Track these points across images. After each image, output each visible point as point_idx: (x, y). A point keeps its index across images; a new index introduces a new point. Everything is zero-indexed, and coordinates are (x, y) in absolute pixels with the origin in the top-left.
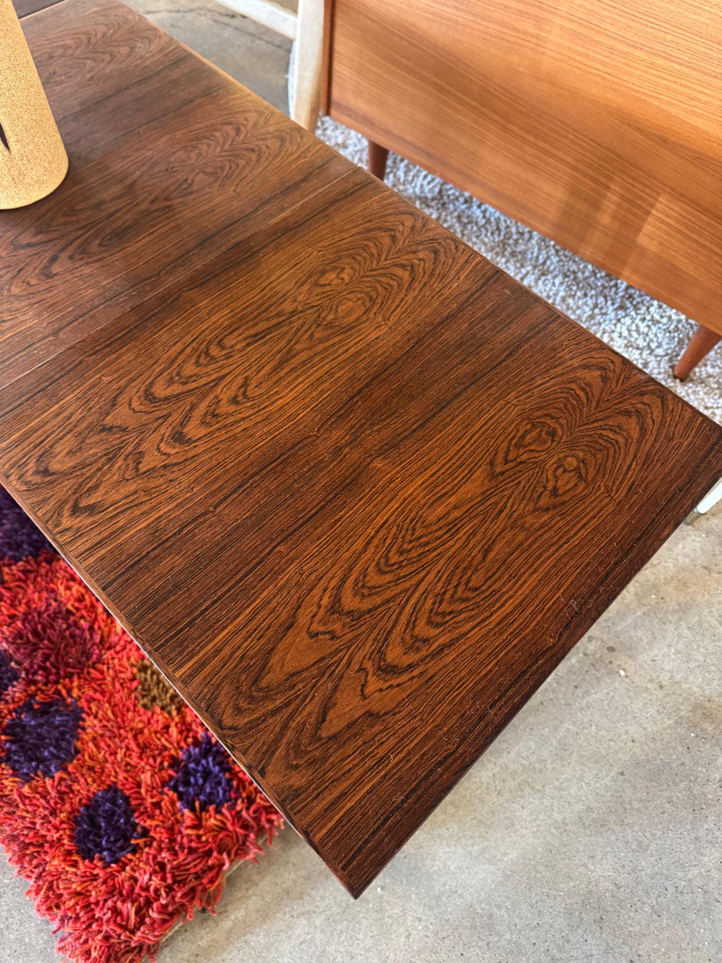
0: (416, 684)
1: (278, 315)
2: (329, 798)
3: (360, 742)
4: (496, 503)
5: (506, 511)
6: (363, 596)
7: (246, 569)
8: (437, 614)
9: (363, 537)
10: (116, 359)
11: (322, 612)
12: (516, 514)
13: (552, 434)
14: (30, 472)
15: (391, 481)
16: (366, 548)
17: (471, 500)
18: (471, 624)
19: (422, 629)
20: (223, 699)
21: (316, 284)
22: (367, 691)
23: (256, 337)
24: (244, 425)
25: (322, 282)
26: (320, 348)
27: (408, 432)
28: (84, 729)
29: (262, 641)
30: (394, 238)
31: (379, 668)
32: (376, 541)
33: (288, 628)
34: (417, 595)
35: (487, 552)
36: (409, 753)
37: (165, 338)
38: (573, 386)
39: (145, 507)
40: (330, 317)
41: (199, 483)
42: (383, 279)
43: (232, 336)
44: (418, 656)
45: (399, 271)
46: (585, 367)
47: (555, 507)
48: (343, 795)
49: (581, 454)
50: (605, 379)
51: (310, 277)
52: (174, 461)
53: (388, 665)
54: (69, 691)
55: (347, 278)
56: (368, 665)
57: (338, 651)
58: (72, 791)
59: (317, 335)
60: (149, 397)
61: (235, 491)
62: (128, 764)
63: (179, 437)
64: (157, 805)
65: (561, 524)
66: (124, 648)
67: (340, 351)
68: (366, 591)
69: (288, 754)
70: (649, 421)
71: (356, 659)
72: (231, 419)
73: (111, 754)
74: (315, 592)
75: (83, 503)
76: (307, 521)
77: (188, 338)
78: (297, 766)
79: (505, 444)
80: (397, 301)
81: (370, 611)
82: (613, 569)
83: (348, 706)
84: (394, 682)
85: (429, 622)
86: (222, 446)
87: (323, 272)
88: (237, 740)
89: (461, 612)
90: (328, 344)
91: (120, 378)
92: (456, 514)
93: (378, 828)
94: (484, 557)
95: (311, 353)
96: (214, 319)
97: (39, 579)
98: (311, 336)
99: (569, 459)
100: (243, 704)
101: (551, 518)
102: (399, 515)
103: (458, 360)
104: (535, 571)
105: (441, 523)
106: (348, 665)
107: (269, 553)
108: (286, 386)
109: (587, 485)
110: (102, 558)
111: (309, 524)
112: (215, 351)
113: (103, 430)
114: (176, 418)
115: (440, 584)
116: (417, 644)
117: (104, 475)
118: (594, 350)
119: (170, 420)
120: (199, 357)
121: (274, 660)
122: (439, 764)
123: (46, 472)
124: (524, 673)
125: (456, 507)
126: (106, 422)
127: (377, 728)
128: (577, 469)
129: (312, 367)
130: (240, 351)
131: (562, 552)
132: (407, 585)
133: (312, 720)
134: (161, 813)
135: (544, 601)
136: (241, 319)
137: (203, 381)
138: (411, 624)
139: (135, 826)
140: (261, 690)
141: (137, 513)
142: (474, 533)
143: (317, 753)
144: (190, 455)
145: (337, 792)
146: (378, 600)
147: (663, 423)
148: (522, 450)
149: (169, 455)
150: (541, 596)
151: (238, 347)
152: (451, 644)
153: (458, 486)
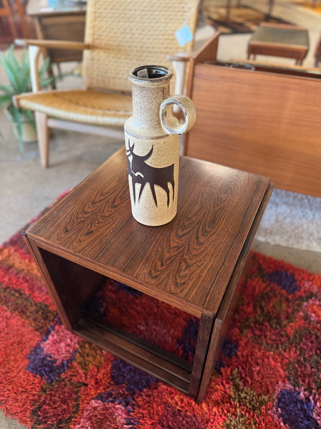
97: (156, 399)
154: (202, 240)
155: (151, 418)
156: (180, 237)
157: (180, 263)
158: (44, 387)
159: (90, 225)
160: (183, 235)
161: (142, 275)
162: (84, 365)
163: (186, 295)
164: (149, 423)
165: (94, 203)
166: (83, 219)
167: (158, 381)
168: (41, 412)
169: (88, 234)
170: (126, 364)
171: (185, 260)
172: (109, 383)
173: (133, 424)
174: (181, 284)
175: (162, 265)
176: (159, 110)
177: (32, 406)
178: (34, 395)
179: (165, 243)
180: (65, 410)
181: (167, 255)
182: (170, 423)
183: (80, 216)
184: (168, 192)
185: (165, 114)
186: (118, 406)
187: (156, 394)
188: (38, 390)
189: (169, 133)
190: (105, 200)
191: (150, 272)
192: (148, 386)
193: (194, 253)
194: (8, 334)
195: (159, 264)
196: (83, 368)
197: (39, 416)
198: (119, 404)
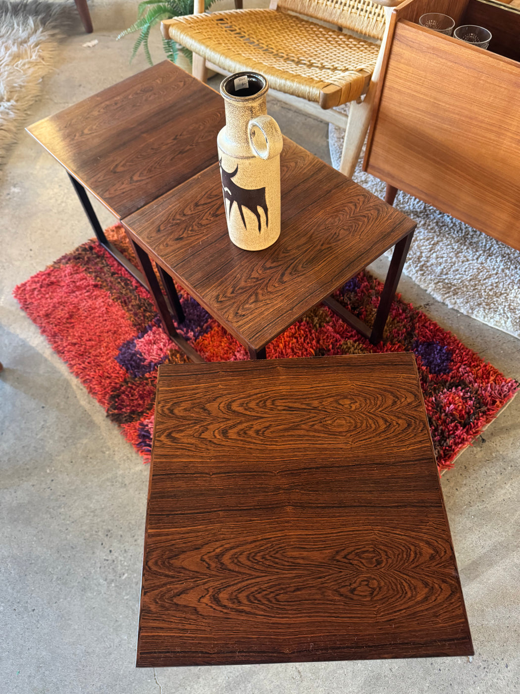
0: (221, 615)
1: (308, 405)
2: (156, 624)
3: (184, 616)
4: (322, 572)
5: (323, 580)
6: (233, 562)
7: (202, 510)
8: (254, 596)
9: (255, 537)
10: (231, 380)
11: (212, 554)
12: (326, 585)
13: (379, 563)
14: (167, 407)
15: (288, 522)
16: (251, 542)
17: (313, 561)
18: (262, 613)
19: (242, 596)
20: (155, 554)
21: (337, 401)
22: (202, 600)
23: (290, 409)
24: (252, 446)
25: (341, 402)
26: (311, 434)
27: (314, 505)
29: (184, 545)
30: (394, 403)
31: (214, 596)
32: (258, 543)
33: (197, 549)
34: (253, 581)
35: (298, 590)
36: (195, 637)
37: (255, 383)
38: (412, 548)
39: (191, 453)
40: (329, 422)
41: (216, 459)
42: (370, 421)
43: (281, 401)
44: (231, 605)
45: (381, 422)
46: (428, 543)
47: (346, 597)
48: (162, 628)
49: (383, 584)
50: (432, 558)
51: (337, 395)
52: (215, 442)
53: (218, 598)
55: (354, 408)
56: (211, 590)
57: (205, 574)
59: (316, 427)
60: (229, 406)
61: (225, 473)
63: (224, 433)
65: (341, 607)
67: (319, 442)
68: (236, 561)
69: (158, 595)
70: (434, 598)
71: (208, 584)
72: (249, 440)
74: (217, 543)
75: (173, 435)
76: (240, 510)
77: (263, 390)
78: (157, 603)
79: (352, 549)
80: (367, 437)
81: (230, 570)
82: (344, 648)
83: (190, 599)
84: (214, 606)
85: (248, 597)
86: (236, 449)
87: (346, 397)
88: (147, 573)
89: (263, 604)
90: (316, 434)
91: (225, 390)
92: (301, 561)
93: (162, 652)
94: (294, 591)
95: (306, 433)
96: (281, 388)
98: (313, 425)
99: (375, 581)
100: (159, 563)
101: (339, 601)
102: (277, 540)
103: (369, 489)
104: (309, 617)
105: (291, 560)
106: (204, 584)
107: (215, 511)
108: (283, 441)
109: (371, 600)
110: (161, 463)
111: (240, 512)
112: (269, 403)
113: (202, 408)
114: (230, 423)
115: (266, 585)
116: (235, 600)
117: (188, 428)
118: (442, 538)
119: (228, 422)
120: (261, 401)
121: (182, 556)
122: (202, 652)
123: (171, 411)
124: (264, 652)
125: (303, 558)
126: (206, 406)
127: (193, 617)
128: (374, 589)
129: (301, 440)
130: (279, 410)
131: (329, 619)
132: (253, 573)
133: (175, 591)
135: (301, 632)
136: (292, 395)
137: (253, 414)
138: (240, 591)
140: (169, 563)
141: (187, 454)
142: (300, 577)
143: (167, 605)
144: (223, 443)
145: (161, 625)
146: (237, 569)
147: (440, 605)
148: (357, 558)
149: (215, 437)
150: (302, 629)
151: (279, 408)
152: (247, 613)
153: (313, 550)
159: (183, 230)
166: (178, 221)
168: (119, 400)
169: (177, 239)
184: (258, 216)
188: (121, 380)
195: (231, 290)
197: (116, 402)
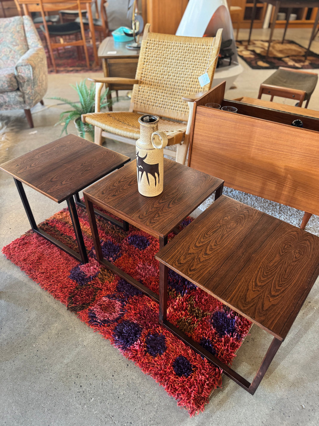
0: (280, 298)
1: (217, 227)
2: (270, 322)
3: (273, 310)
4: (284, 261)
5: (287, 262)
7: (233, 279)
8: (280, 284)
9: (257, 270)
12: (289, 263)
15: (258, 258)
16: (258, 272)
17: (278, 261)
18: (288, 286)
19: (277, 288)
22: (271, 300)
23: (214, 232)
26: (230, 233)
27: (258, 248)
28: (166, 341)
29: (243, 293)
31: (271, 296)
32: (260, 271)
33: (248, 290)
34: (274, 281)
36: (284, 311)
38: (291, 236)
40: (229, 226)
41: (215, 263)
43: (209, 232)
44: (278, 293)
45: (241, 215)
47: (297, 261)
48: (273, 321)
49: (299, 249)
50: (298, 234)
52: (207, 259)
53: (273, 295)
54: (159, 331)
55: (230, 218)
56: (268, 296)
57: (261, 294)
58: (169, 358)
59: (228, 230)
60: (196, 246)
61: (223, 264)
62: (183, 349)
63: (206, 254)
64: (195, 359)
65: (300, 264)
66: (171, 317)
68: (262, 281)
69: (258, 314)
70: (311, 241)
71: (265, 295)
72: (216, 249)
73: (177, 347)
74: (251, 282)
75: (192, 269)
76: (242, 268)
78: (261, 316)
80: (243, 222)
81: (264, 285)
82: (315, 272)
83: (267, 304)
84: (276, 298)
85: (278, 286)
89: (284, 284)
93: (284, 326)
95: (228, 234)
100: (245, 306)
102: (263, 265)
103: (262, 233)
104: (298, 274)
105: (273, 266)
106: (264, 296)
107: (237, 276)
109: (302, 255)
112: (206, 236)
113: (189, 254)
114: (204, 250)
115: (278, 279)
116: (277, 291)
117: (193, 263)
118: (293, 228)
120: (203, 237)
121: (247, 296)
123: (180, 264)
125: (275, 263)
126: (189, 252)
127: (275, 307)
128: (299, 252)
132: (271, 279)
133: (261, 307)
134: (197, 361)
136: (209, 228)
137: (206, 242)
138: (275, 287)
139: (191, 365)
141: (204, 270)
143: (265, 313)
144: (210, 257)
145: (272, 320)
146: (266, 283)
149: (205, 258)
151: (211, 234)
153: (274, 258)
154: (171, 206)
155: (135, 310)
156: (160, 203)
157: (156, 214)
158: (78, 287)
159: (115, 192)
160: (162, 203)
161: (135, 217)
162: (102, 280)
163: (153, 227)
164: (133, 312)
165: (119, 182)
166: (112, 189)
167: (143, 293)
168: (74, 298)
169: (113, 196)
170: (126, 283)
171: (158, 214)
172: (115, 291)
173: (124, 312)
174: (153, 223)
175: (146, 214)
176: (151, 136)
177: (69, 294)
178: (71, 290)
179: (151, 205)
180: (87, 299)
181: (150, 210)
182: (145, 315)
183: (111, 187)
184: (155, 178)
185: (154, 139)
186: (117, 302)
187: (141, 300)
188: (74, 288)
189: (155, 148)
190: (126, 181)
191: (140, 216)
192: (137, 294)
193: (164, 211)
194: (60, 258)
195: (145, 213)
196: (101, 281)
198: (118, 301)
